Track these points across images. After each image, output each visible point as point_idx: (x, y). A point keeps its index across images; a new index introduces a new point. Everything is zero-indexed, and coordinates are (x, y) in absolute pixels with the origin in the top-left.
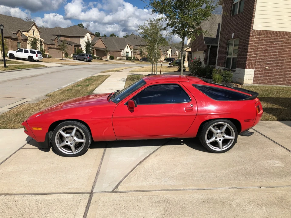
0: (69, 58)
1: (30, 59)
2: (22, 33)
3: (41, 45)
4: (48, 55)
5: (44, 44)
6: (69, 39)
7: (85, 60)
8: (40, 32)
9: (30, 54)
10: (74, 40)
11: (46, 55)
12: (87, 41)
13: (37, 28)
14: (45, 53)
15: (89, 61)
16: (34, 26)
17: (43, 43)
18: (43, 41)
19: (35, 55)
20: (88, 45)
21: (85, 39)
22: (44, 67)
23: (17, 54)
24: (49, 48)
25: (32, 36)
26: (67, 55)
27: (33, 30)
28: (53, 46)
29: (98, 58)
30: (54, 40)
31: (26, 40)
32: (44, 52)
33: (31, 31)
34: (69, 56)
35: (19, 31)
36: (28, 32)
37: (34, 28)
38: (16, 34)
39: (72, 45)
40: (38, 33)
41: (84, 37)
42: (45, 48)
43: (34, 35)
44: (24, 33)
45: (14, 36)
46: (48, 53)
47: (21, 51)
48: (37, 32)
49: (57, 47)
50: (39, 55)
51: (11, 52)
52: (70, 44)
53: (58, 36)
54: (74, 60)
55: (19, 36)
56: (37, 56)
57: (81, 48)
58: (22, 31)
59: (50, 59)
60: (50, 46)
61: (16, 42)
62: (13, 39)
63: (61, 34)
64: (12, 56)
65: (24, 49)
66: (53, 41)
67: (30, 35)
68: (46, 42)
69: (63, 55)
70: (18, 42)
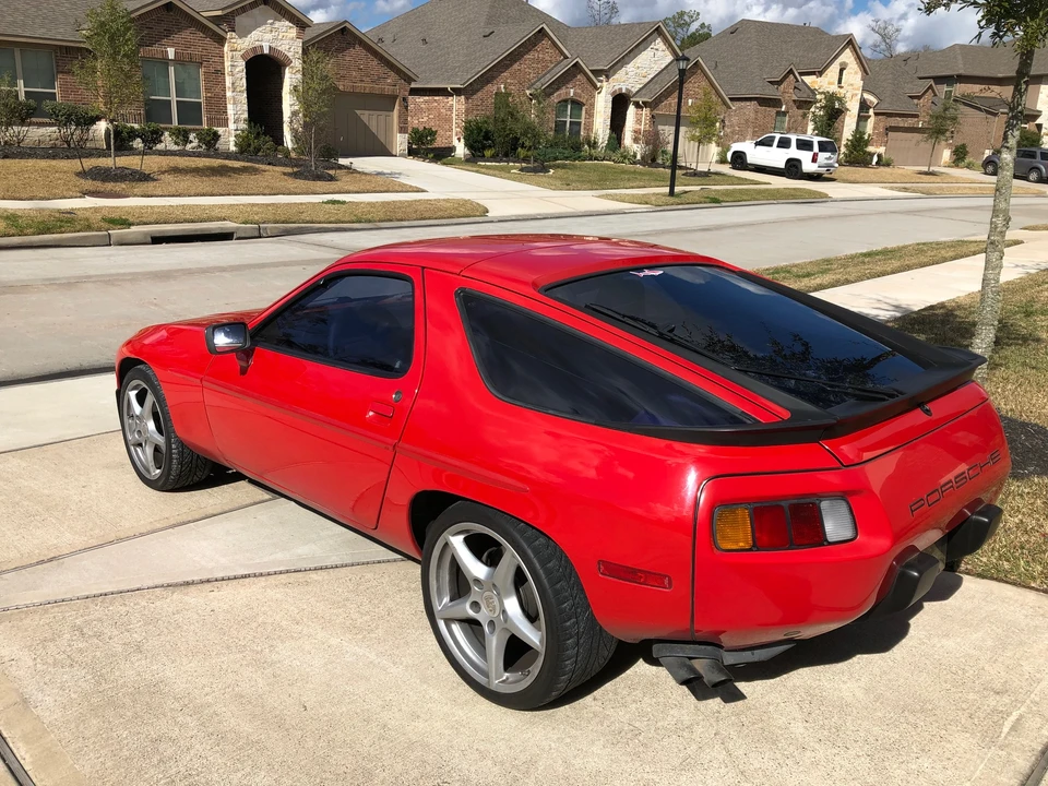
0: (969, 167)
1: (792, 169)
2: (797, 81)
3: (862, 118)
4: (879, 156)
5: (876, 114)
6: (994, 92)
7: (1033, 176)
8: (865, 71)
9: (793, 152)
11: (872, 155)
13: (859, 58)
14: (870, 149)
16: (848, 50)
17: (871, 112)
18: (875, 101)
19: (809, 155)
23: (756, 155)
24: (890, 129)
25: (833, 88)
26: (960, 156)
27: (841, 64)
28: (909, 122)
30: (919, 98)
31: (804, 105)
32: (867, 143)
33: (834, 69)
34: (968, 160)
35: (791, 72)
36: (820, 74)
37: (847, 56)
38: (779, 83)
39: (995, 115)
40: (859, 76)
42: (875, 128)
43: (840, 82)
44: (808, 79)
45: (770, 92)
46: (882, 150)
47: (767, 143)
48: (856, 73)
49: (926, 125)
50: (823, 156)
51: (736, 147)
52: (989, 108)
53: (940, 80)
54: (986, 173)
55: (787, 93)
56: (814, 160)
57: (1039, 127)
58: (801, 74)
59: (882, 169)
60: (896, 121)
61: (773, 111)
62: (764, 102)
63: (962, 72)
64: (739, 160)
65: (778, 136)
66: (916, 101)
67: (825, 83)
68: (885, 108)
69: (947, 155)
70: (778, 113)
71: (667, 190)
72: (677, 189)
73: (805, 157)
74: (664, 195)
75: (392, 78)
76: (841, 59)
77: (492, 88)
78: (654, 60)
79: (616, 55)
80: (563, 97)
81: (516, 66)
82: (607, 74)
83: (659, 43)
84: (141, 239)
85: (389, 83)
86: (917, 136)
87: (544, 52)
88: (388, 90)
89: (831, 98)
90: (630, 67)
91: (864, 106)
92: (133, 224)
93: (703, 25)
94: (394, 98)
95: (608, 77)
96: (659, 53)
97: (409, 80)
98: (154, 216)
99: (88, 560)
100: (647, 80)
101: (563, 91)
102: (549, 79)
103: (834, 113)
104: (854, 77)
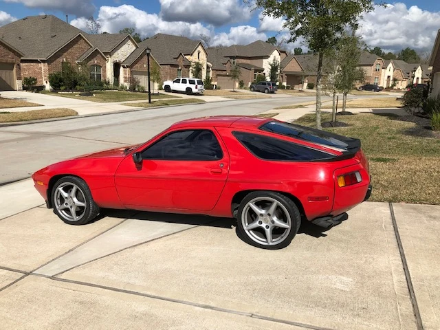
0: (245, 89)
1: (189, 91)
2: (183, 57)
3: (208, 72)
4: (216, 85)
5: (212, 70)
6: (248, 62)
7: (266, 91)
8: (207, 54)
9: (188, 85)
10: (255, 63)
11: (213, 85)
12: (272, 63)
13: (204, 49)
14: (212, 83)
15: (273, 93)
16: (200, 46)
17: (210, 69)
18: (212, 65)
19: (194, 86)
20: (274, 68)
21: (271, 60)
22: (202, 102)
23: (174, 86)
24: (218, 75)
25: (197, 61)
26: (242, 85)
27: (198, 51)
28: (224, 73)
29: (288, 88)
31: (188, 66)
32: (211, 81)
33: (196, 54)
34: (244, 86)
35: (181, 54)
36: (192, 55)
37: (200, 48)
38: (177, 58)
39: (250, 70)
40: (205, 56)
41: (270, 57)
42: (212, 75)
43: (199, 58)
44: (187, 57)
45: (174, 62)
46: (216, 83)
47: (178, 81)
49: (229, 74)
50: (199, 86)
51: (166, 83)
52: (248, 68)
53: (231, 57)
54: (251, 91)
55: (180, 62)
56: (196, 88)
57: (264, 74)
58: (185, 55)
59: (218, 90)
60: (219, 73)
61: (176, 69)
62: (172, 65)
63: (237, 55)
64: (168, 88)
65: (181, 79)
66: (225, 65)
67: (193, 59)
68: (215, 68)
69: (237, 85)
70: (178, 70)
71: (148, 101)
72: (152, 100)
73: (193, 87)
74: (147, 103)
75: (11, 55)
76: (198, 49)
77: (60, 60)
78: (128, 49)
79: (112, 47)
80: (92, 64)
81: (70, 50)
82: (110, 54)
83: (130, 42)
85: (10, 57)
86: (229, 78)
87: (81, 45)
88: (10, 61)
89: (198, 64)
90: (119, 51)
91: (208, 67)
94: (13, 64)
95: (111, 56)
96: (130, 46)
97: (20, 56)
100: (126, 57)
101: (92, 61)
102: (85, 56)
103: (198, 69)
104: (203, 56)
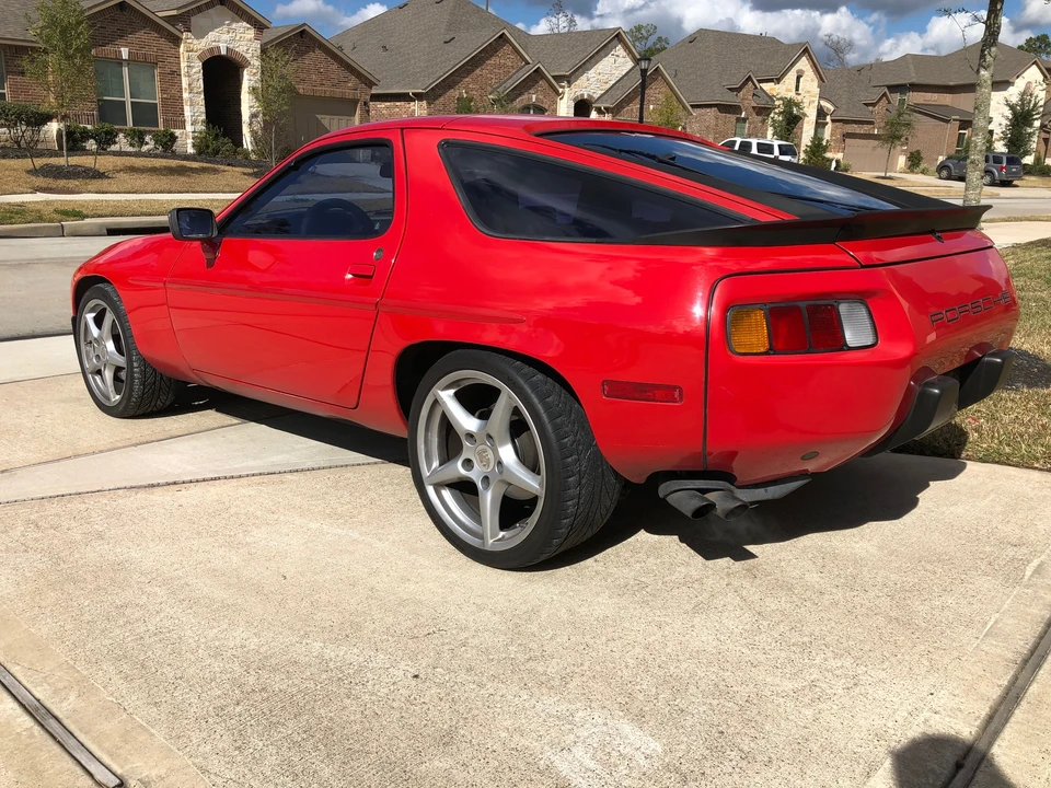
0: (923, 172)
2: (756, 88)
3: (820, 125)
4: (838, 162)
5: (833, 121)
6: (946, 99)
7: (986, 180)
8: (821, 79)
10: (963, 102)
11: (830, 160)
12: (1015, 99)
13: (814, 66)
14: (828, 155)
15: (1006, 184)
16: (804, 58)
17: (828, 119)
18: (832, 108)
20: (1021, 117)
21: (1013, 94)
24: (847, 136)
25: (791, 95)
26: (915, 162)
27: (798, 72)
28: (865, 129)
30: (874, 105)
31: (763, 111)
32: (825, 149)
33: (791, 77)
34: (922, 166)
35: (749, 79)
36: (778, 81)
37: (803, 63)
38: (738, 90)
39: (948, 121)
40: (816, 83)
41: (1012, 84)
42: (832, 135)
43: (797, 89)
44: (767, 87)
45: (730, 99)
46: (840, 156)
48: (812, 80)
49: (881, 132)
52: (939, 115)
53: (893, 88)
54: (940, 178)
55: (746, 99)
57: (990, 132)
58: (760, 81)
60: (853, 128)
61: (733, 118)
62: (724, 108)
63: (915, 81)
65: (739, 140)
66: (870, 108)
67: (783, 90)
68: (843, 115)
69: (902, 161)
70: (738, 120)
75: (353, 81)
76: (799, 66)
77: (454, 93)
78: (614, 67)
79: (576, 61)
80: (525, 103)
81: (478, 71)
82: (569, 79)
83: (620, 50)
84: (96, 230)
85: (350, 87)
86: (876, 142)
87: (504, 58)
88: (349, 94)
89: (789, 103)
90: (591, 73)
91: (821, 113)
92: (87, 217)
93: (660, 39)
94: (355, 102)
95: (570, 83)
96: (620, 60)
97: (370, 84)
98: (110, 209)
99: (42, 471)
100: (608, 86)
101: (525, 96)
102: (511, 84)
103: (792, 121)
104: (810, 84)
